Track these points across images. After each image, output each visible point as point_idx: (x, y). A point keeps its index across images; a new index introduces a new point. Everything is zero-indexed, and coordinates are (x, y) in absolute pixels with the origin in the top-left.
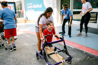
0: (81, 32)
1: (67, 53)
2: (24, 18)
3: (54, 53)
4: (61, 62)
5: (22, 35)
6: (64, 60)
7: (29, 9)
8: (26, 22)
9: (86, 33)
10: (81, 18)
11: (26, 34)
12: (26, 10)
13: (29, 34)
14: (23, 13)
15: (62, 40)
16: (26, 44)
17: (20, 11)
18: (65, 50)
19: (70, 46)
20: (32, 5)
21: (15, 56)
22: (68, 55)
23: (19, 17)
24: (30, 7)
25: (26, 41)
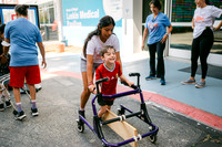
0: (193, 75)
1: (147, 120)
2: (59, 42)
3: (119, 119)
4: (133, 140)
5: (53, 80)
6: (140, 136)
7: (71, 21)
8: (62, 51)
9: (204, 77)
10: (190, 43)
11: (63, 78)
12: (64, 24)
13: (69, 79)
14: (56, 31)
15: (136, 89)
16: (62, 102)
17: (49, 25)
18: (143, 114)
19: (164, 109)
20: (78, 12)
21: (36, 130)
22: (150, 124)
23: (48, 39)
24: (72, 16)
25: (62, 95)
